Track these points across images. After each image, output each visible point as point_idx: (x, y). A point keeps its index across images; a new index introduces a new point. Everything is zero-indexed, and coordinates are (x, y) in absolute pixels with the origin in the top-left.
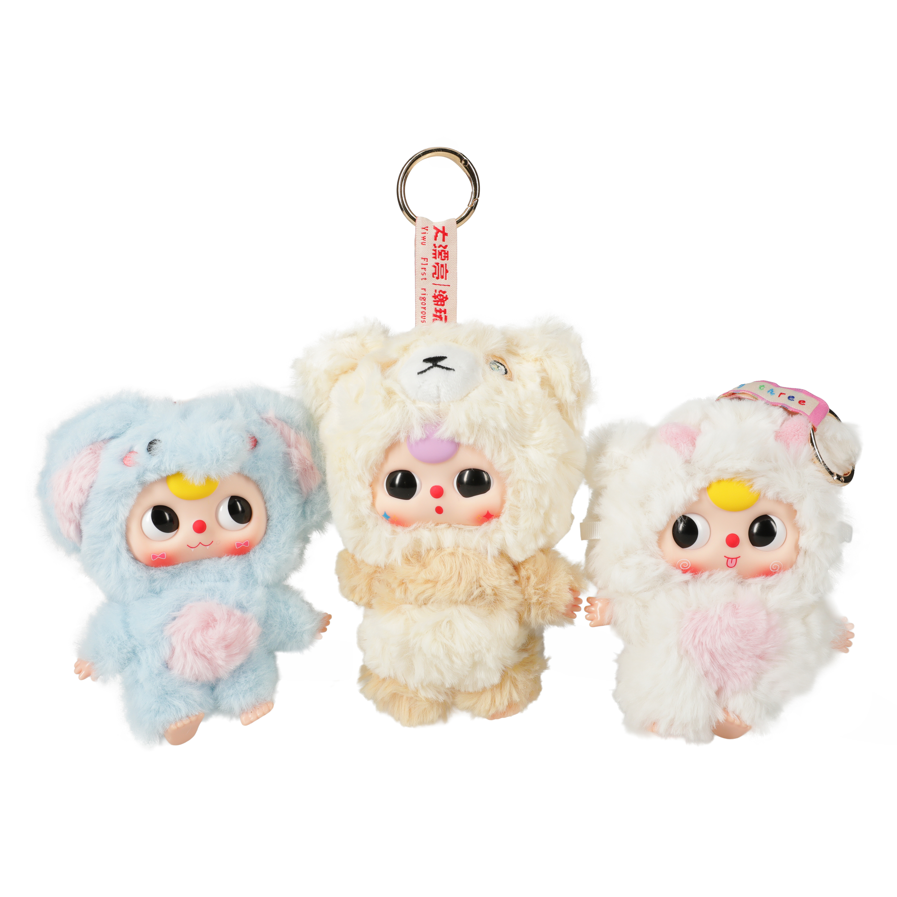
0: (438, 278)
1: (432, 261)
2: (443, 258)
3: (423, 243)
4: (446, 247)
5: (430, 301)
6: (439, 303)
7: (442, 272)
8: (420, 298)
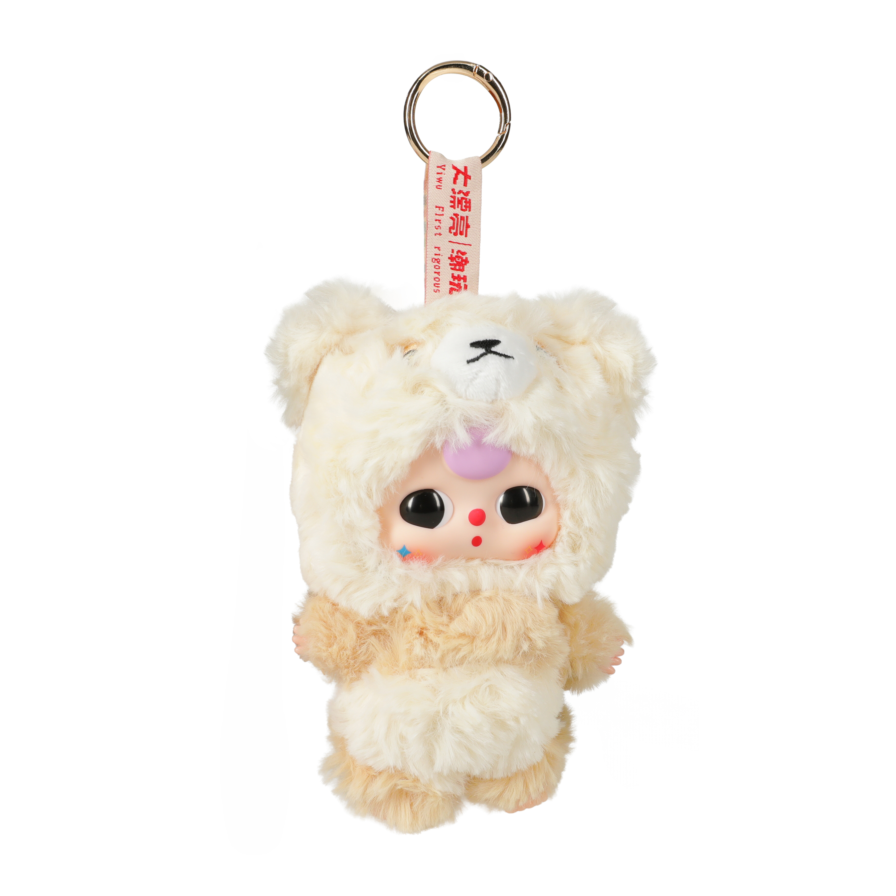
0: (455, 234)
1: (449, 212)
2: (464, 208)
3: (438, 187)
4: (467, 194)
5: (445, 263)
6: (457, 267)
7: (462, 228)
8: (432, 260)
